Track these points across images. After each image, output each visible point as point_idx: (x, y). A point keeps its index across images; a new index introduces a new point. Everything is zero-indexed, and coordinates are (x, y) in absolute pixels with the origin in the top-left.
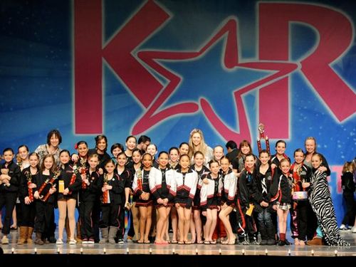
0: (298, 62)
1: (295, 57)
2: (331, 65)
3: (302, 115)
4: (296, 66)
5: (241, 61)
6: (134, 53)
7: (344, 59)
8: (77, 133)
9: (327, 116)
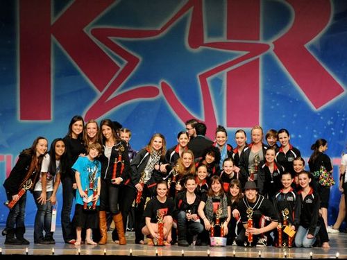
0: (270, 43)
1: (267, 36)
2: (306, 46)
4: (267, 47)
5: (206, 40)
6: (87, 30)
7: (321, 40)
8: (22, 118)
9: (302, 102)
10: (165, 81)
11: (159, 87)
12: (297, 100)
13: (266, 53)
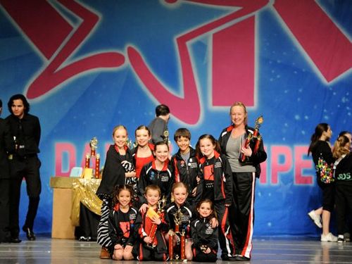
3: (273, 71)
10: (133, 46)
11: (125, 53)
12: (304, 70)
13: (264, 8)
